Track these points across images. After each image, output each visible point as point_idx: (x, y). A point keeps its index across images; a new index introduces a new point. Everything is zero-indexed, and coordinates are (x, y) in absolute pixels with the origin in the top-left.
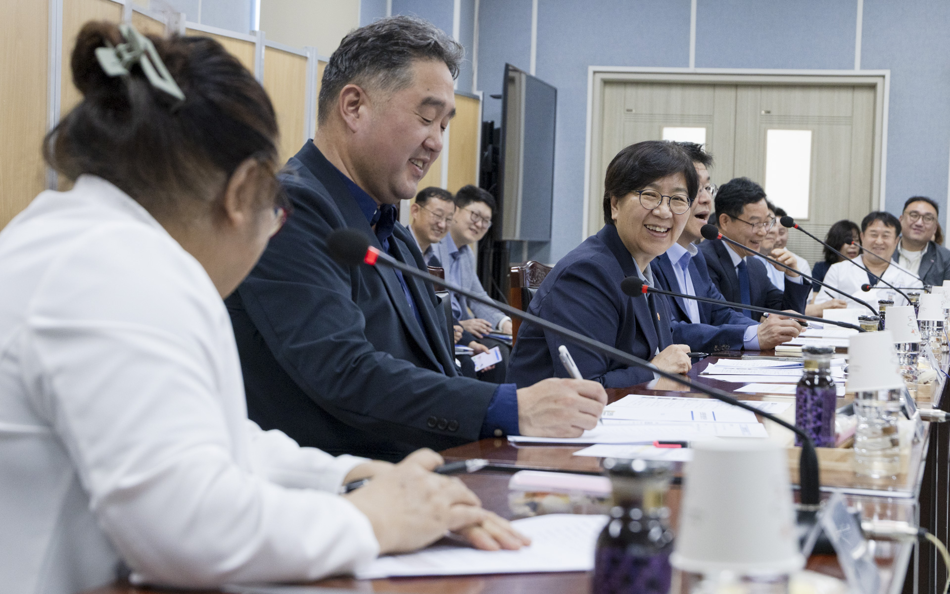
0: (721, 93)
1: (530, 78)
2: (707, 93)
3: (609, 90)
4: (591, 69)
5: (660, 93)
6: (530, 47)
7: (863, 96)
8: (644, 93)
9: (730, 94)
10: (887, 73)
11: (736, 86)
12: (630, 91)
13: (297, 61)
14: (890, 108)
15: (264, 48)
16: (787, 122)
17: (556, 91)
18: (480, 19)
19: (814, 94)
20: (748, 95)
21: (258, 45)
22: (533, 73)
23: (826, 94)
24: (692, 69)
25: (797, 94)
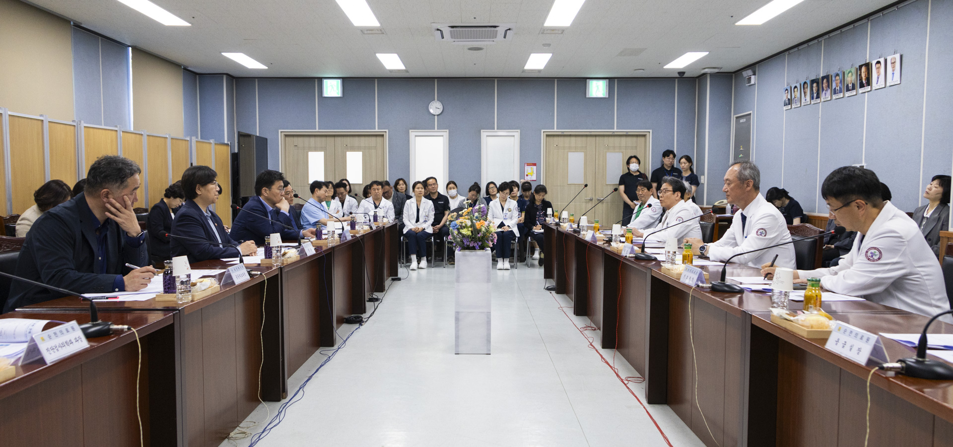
0: (329, 139)
1: (257, 137)
2: (324, 139)
3: (287, 139)
4: (280, 131)
5: (306, 139)
6: (256, 123)
7: (379, 139)
8: (300, 139)
9: (332, 139)
10: (387, 131)
11: (334, 136)
12: (296, 139)
13: (138, 136)
14: (389, 143)
15: (121, 132)
16: (353, 149)
17: (267, 139)
18: (236, 113)
19: (363, 139)
20: (338, 139)
21: (119, 132)
22: (258, 135)
23: (367, 139)
24: (317, 130)
25: (357, 139)
